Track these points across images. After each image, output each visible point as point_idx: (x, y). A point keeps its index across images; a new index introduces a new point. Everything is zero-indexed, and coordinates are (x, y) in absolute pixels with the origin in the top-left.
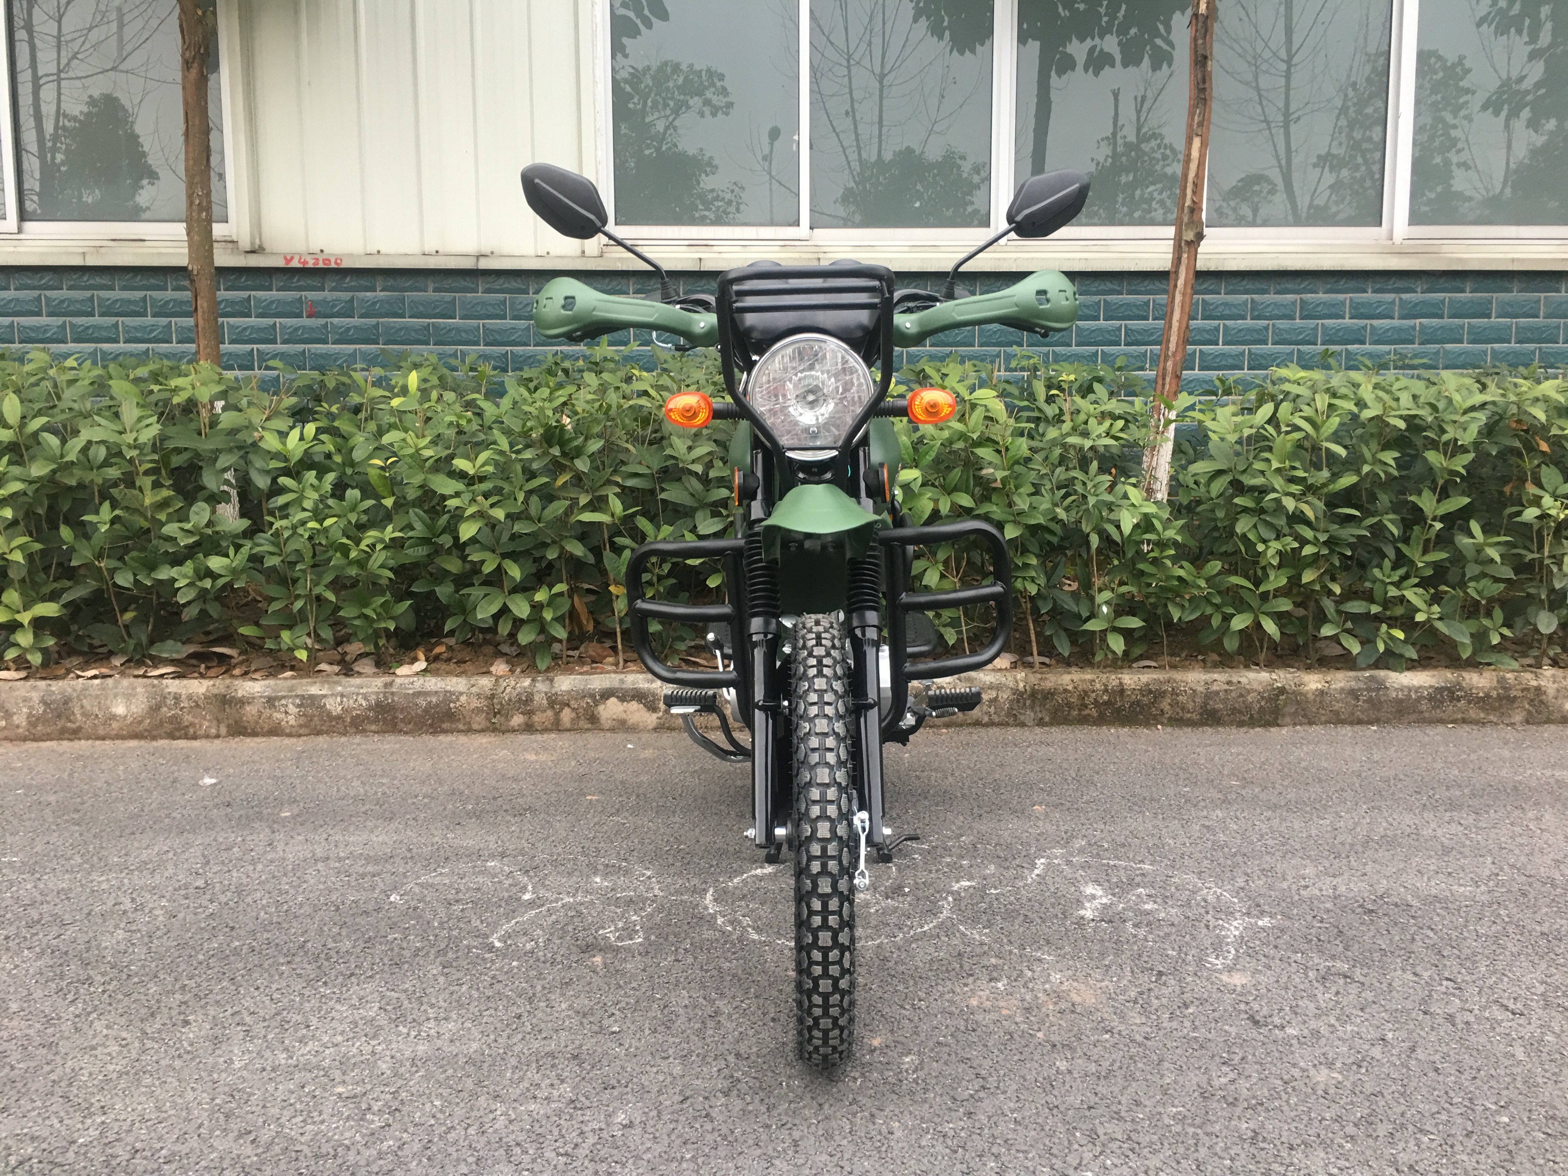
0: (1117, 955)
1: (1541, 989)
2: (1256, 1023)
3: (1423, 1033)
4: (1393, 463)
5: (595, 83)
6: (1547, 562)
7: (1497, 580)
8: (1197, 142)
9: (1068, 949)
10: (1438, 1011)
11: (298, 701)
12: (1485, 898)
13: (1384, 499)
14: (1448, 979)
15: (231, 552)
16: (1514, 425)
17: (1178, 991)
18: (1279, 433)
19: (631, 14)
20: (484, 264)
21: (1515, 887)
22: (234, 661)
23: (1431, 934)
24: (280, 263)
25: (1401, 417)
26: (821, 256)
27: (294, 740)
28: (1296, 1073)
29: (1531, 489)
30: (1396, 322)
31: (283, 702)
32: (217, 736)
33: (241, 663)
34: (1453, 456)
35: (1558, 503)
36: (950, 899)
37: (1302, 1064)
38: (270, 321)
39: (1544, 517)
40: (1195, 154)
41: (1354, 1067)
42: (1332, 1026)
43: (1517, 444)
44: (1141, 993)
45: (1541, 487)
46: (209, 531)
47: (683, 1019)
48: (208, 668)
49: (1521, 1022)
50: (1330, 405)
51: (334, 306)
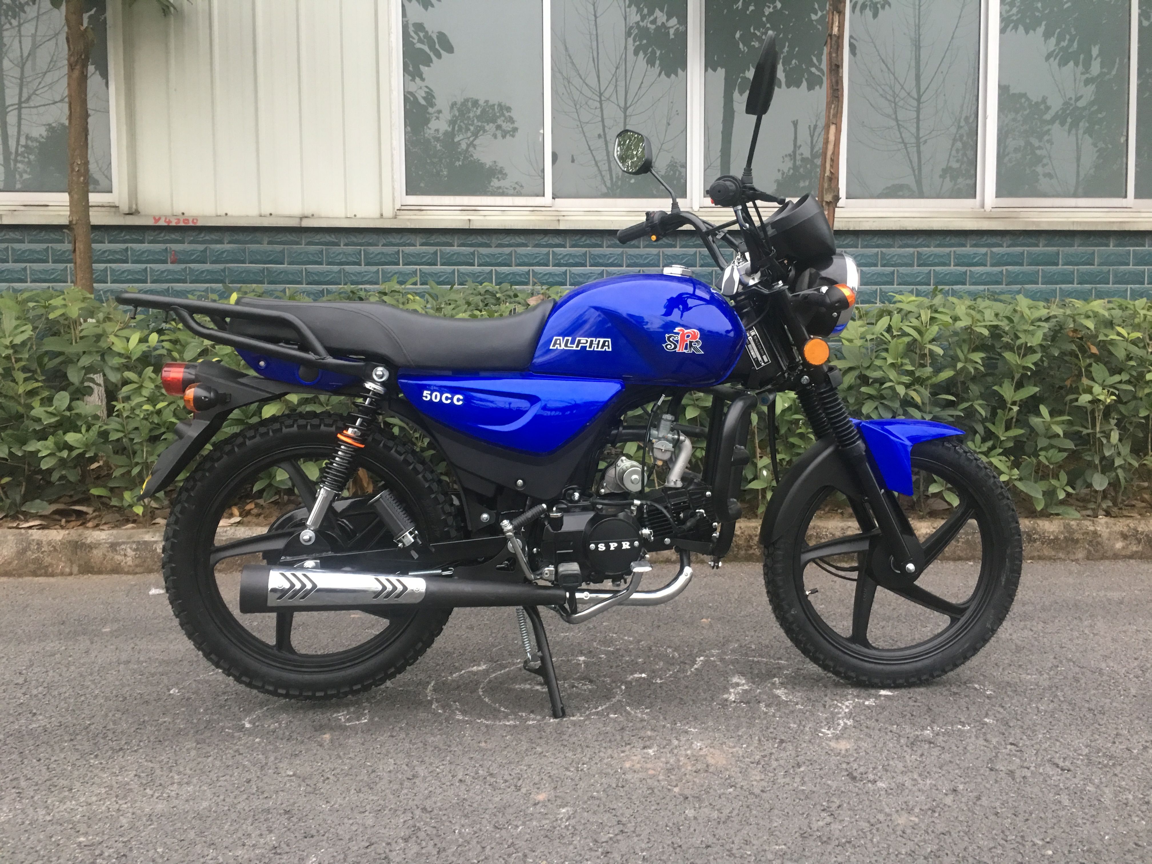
0: (749, 728)
1: (1086, 751)
2: (854, 778)
3: (988, 786)
4: (980, 361)
5: (391, 90)
6: (1098, 435)
7: (1061, 450)
8: (833, 128)
9: (710, 723)
10: (1002, 768)
11: (134, 546)
12: (1046, 684)
13: (975, 389)
14: (1011, 744)
15: (83, 430)
16: (1071, 334)
17: (793, 753)
18: (893, 337)
19: (426, 48)
20: (306, 223)
21: (1070, 675)
22: (88, 517)
23: (1001, 710)
24: (151, 222)
25: (985, 327)
26: (561, 218)
27: (130, 577)
28: (881, 817)
29: (1085, 381)
30: (988, 269)
31: (123, 547)
32: (71, 574)
33: (95, 518)
34: (1025, 355)
35: (1105, 391)
36: (623, 687)
37: (887, 810)
38: (143, 266)
39: (1095, 401)
40: (832, 137)
41: (929, 812)
42: (916, 780)
43: (1074, 347)
44: (764, 756)
45: (1093, 379)
46: (68, 413)
47: (385, 781)
48: (67, 522)
49: (1068, 776)
50: (932, 319)
51: (193, 254)
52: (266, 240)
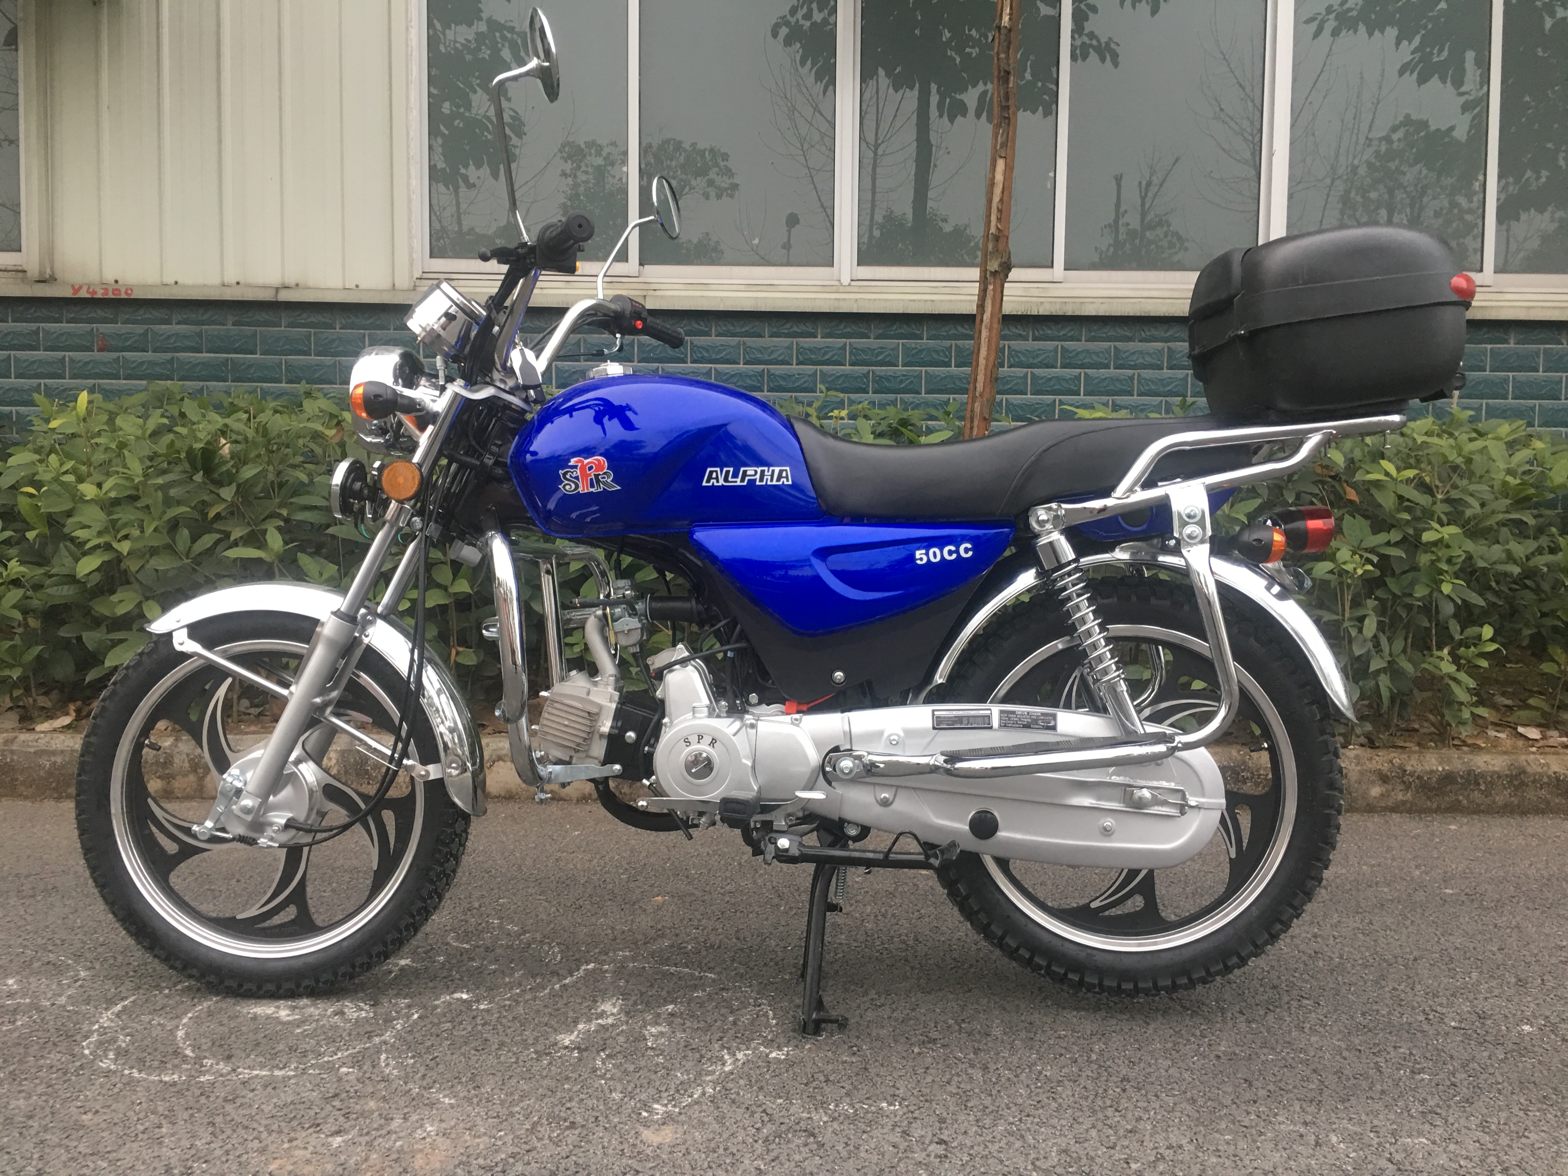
0: (541, 1098)
6: (1346, 624)
8: (1001, 164)
9: (487, 1088)
16: (1319, 470)
24: (68, 293)
26: (649, 293)
35: (1358, 557)
36: (415, 1017)
38: (59, 354)
39: (1341, 573)
40: (999, 177)
43: (1319, 490)
45: (1345, 539)
51: (127, 339)
52: (231, 319)
